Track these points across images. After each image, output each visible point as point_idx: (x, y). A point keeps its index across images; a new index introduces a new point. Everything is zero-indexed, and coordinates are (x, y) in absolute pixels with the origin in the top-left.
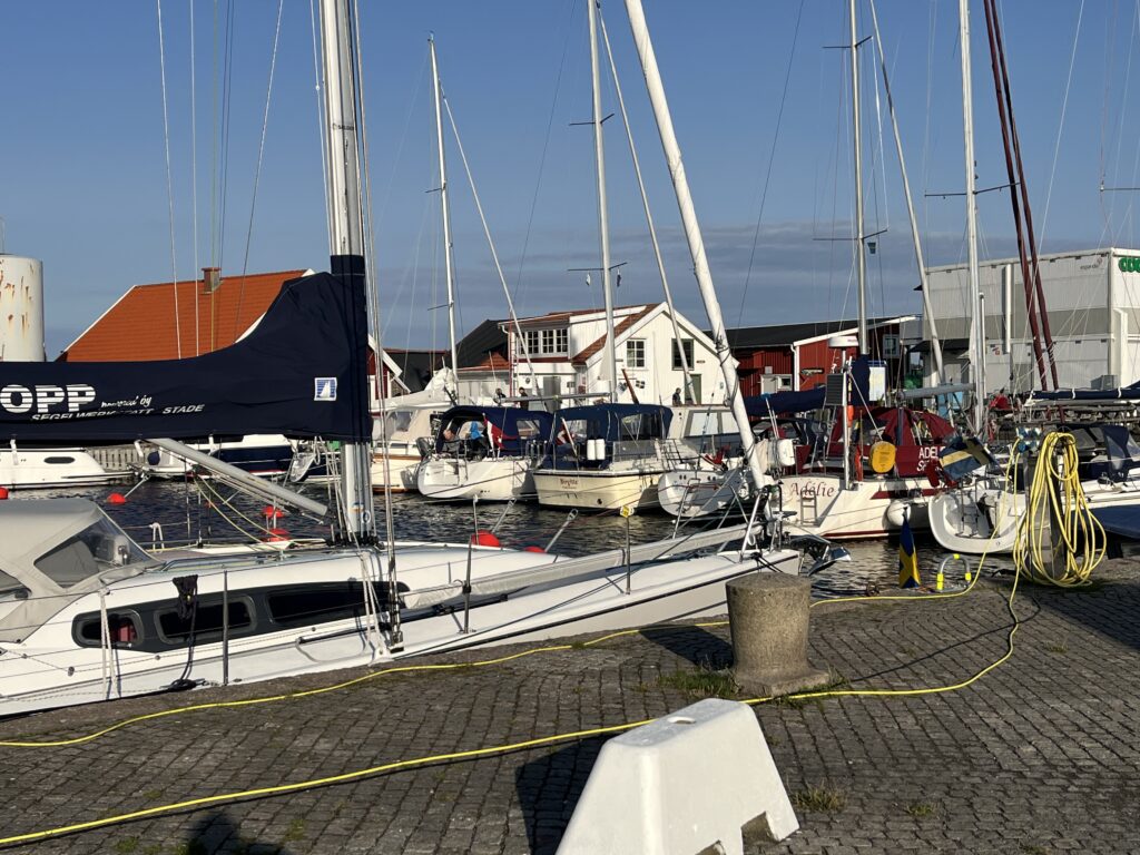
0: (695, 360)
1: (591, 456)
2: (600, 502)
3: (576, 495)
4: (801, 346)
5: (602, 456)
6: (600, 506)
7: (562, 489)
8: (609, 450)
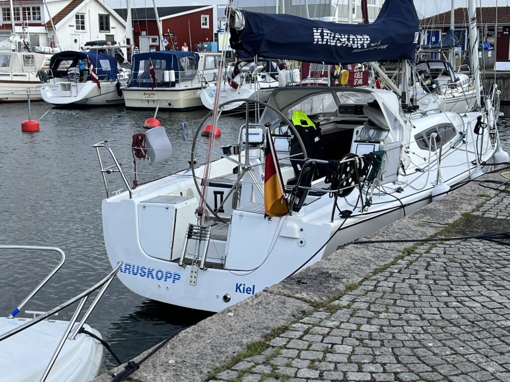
0: (111, 27)
1: (167, 79)
2: (170, 104)
3: (153, 101)
4: (163, 20)
5: (173, 79)
6: (169, 107)
7: (144, 98)
8: (177, 76)
